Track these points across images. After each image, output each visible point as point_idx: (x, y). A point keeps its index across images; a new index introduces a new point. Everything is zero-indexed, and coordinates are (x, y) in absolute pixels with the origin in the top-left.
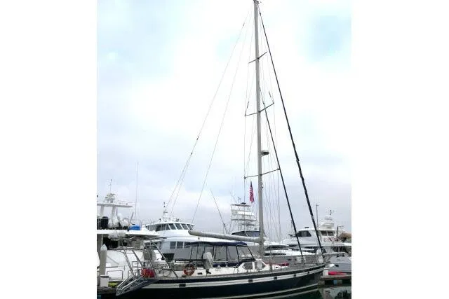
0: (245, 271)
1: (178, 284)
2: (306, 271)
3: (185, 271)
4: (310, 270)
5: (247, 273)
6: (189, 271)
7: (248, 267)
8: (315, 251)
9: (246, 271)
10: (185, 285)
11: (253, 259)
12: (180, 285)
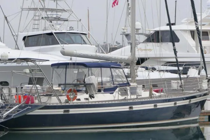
0: (121, 98)
1: (63, 110)
2: (187, 98)
3: (68, 97)
4: (194, 97)
5: (125, 99)
6: (72, 97)
7: (125, 93)
8: (185, 72)
9: (123, 97)
10: (68, 111)
11: (128, 84)
12: (65, 111)
